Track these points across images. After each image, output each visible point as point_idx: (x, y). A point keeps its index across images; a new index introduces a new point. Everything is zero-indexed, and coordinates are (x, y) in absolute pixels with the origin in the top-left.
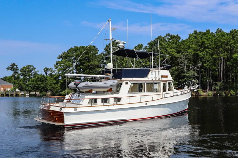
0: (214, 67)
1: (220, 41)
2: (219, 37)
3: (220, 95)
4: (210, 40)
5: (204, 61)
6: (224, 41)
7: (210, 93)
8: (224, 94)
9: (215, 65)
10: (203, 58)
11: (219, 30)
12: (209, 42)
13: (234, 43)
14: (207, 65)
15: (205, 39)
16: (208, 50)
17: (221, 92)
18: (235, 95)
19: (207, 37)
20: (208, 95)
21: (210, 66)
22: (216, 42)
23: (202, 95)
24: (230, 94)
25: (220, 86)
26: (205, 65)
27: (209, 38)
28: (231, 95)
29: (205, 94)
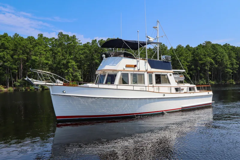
0: (14, 66)
1: (20, 44)
2: (19, 40)
3: (20, 90)
4: (10, 42)
5: (5, 60)
6: (24, 45)
7: (11, 89)
8: (24, 90)
9: (15, 65)
10: (4, 57)
11: (16, 35)
12: (9, 44)
13: (33, 47)
14: (8, 65)
15: (5, 41)
16: (8, 51)
17: (21, 88)
18: (34, 90)
19: (7, 39)
20: (9, 91)
21: (11, 65)
22: (16, 45)
23: (3, 91)
24: (29, 90)
25: (20, 83)
26: (6, 64)
27: (9, 41)
28: (31, 90)
29: (5, 90)
